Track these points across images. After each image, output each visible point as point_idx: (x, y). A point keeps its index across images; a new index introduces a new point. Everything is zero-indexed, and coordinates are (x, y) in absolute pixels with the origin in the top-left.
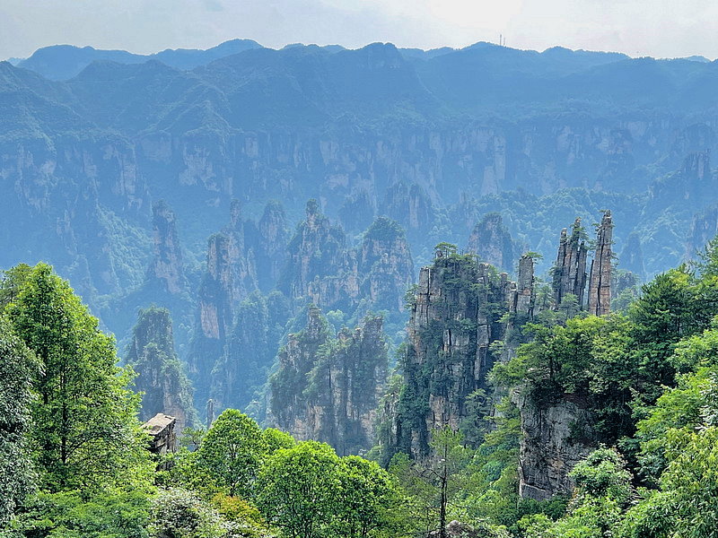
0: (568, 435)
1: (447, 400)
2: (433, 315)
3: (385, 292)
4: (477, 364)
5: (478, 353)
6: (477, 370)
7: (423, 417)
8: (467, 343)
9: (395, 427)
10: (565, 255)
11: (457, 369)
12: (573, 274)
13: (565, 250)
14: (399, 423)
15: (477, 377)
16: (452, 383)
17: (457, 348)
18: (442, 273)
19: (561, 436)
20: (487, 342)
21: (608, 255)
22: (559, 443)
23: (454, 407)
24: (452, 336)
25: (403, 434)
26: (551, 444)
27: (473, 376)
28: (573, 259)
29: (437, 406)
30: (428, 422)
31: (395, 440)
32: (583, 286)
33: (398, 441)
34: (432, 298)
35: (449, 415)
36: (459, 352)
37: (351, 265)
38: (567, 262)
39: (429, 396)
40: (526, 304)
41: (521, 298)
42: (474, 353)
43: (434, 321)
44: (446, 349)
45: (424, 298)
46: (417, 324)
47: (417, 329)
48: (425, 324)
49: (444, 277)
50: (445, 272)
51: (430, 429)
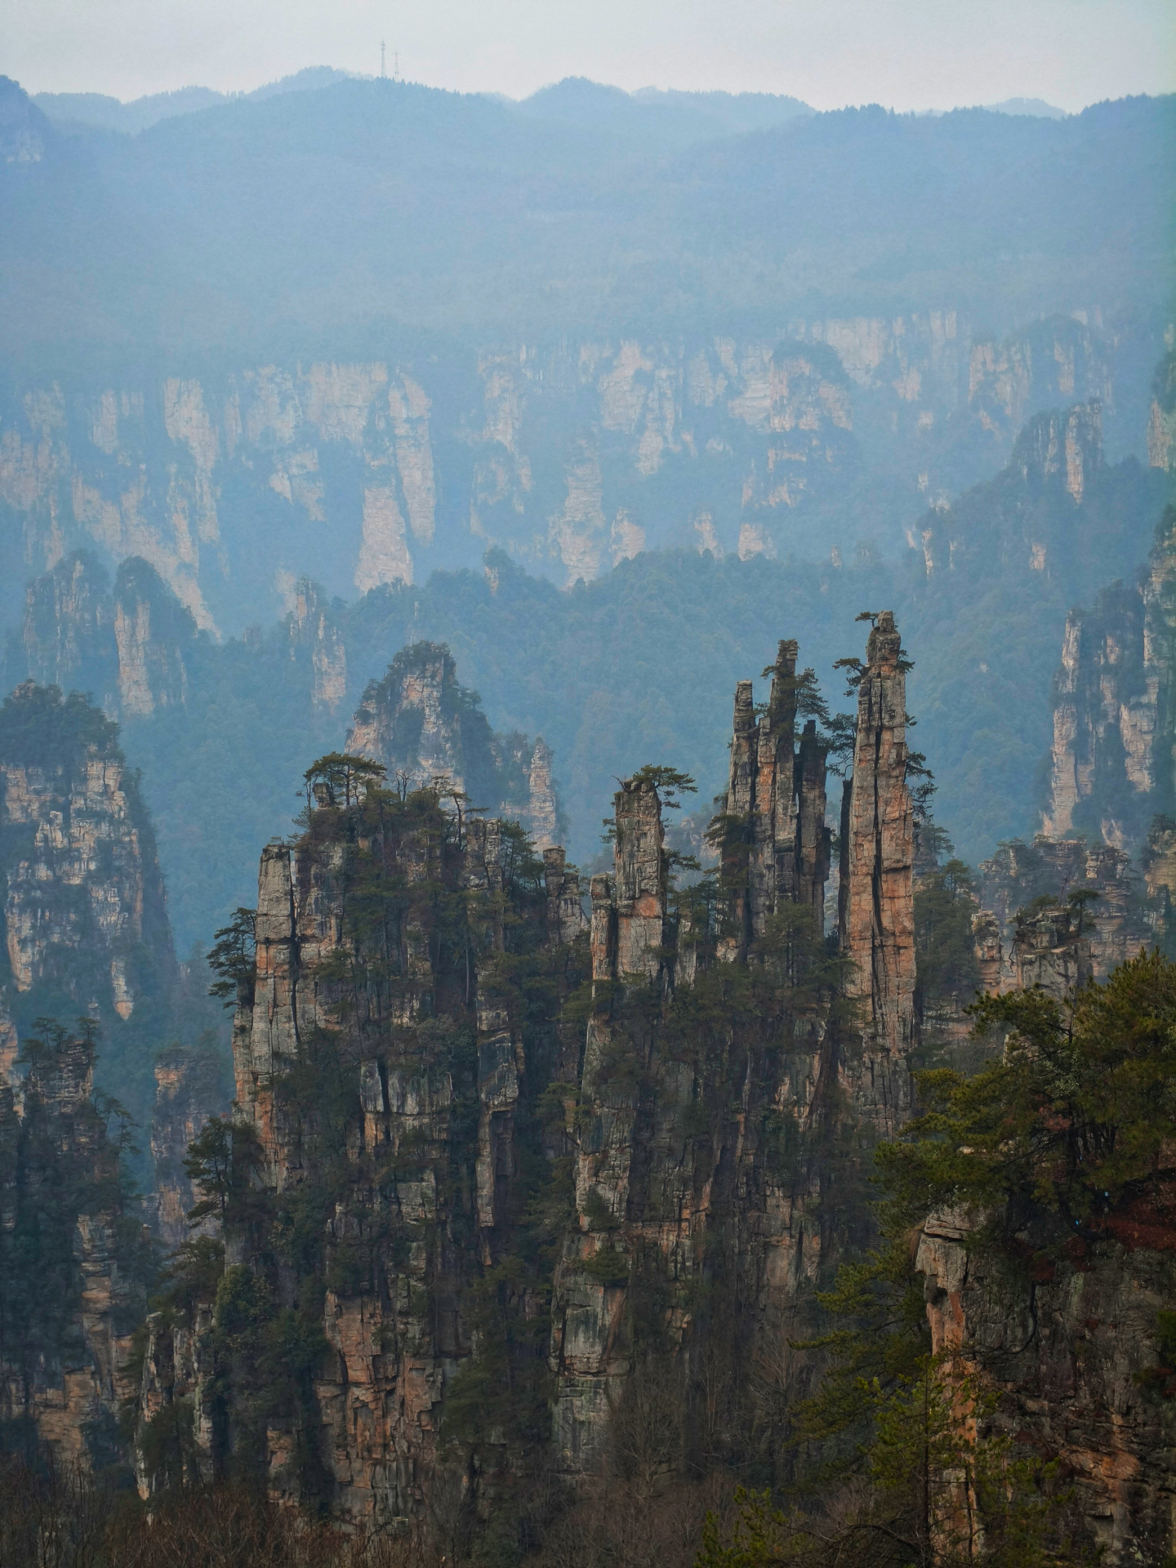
1: (387, 1307)
2: (317, 1013)
4: (485, 1173)
5: (485, 1132)
6: (486, 1191)
7: (307, 1375)
8: (443, 1100)
9: (205, 1424)
10: (755, 771)
12: (785, 835)
13: (754, 754)
14: (218, 1406)
15: (487, 1217)
16: (404, 1244)
17: (410, 1123)
18: (337, 860)
20: (514, 1093)
21: (900, 762)
23: (414, 1331)
24: (394, 1081)
25: (236, 1446)
27: (472, 1215)
29: (353, 1331)
30: (324, 1391)
31: (207, 1471)
32: (820, 874)
33: (221, 1473)
34: (309, 951)
35: (398, 1360)
36: (419, 1137)
38: (762, 795)
39: (323, 1301)
40: (648, 949)
41: (631, 931)
42: (472, 1133)
43: (320, 1035)
44: (372, 1129)
45: (281, 953)
46: (262, 1050)
47: (261, 1067)
48: (290, 1046)
49: (348, 877)
50: (351, 857)
51: (330, 1415)
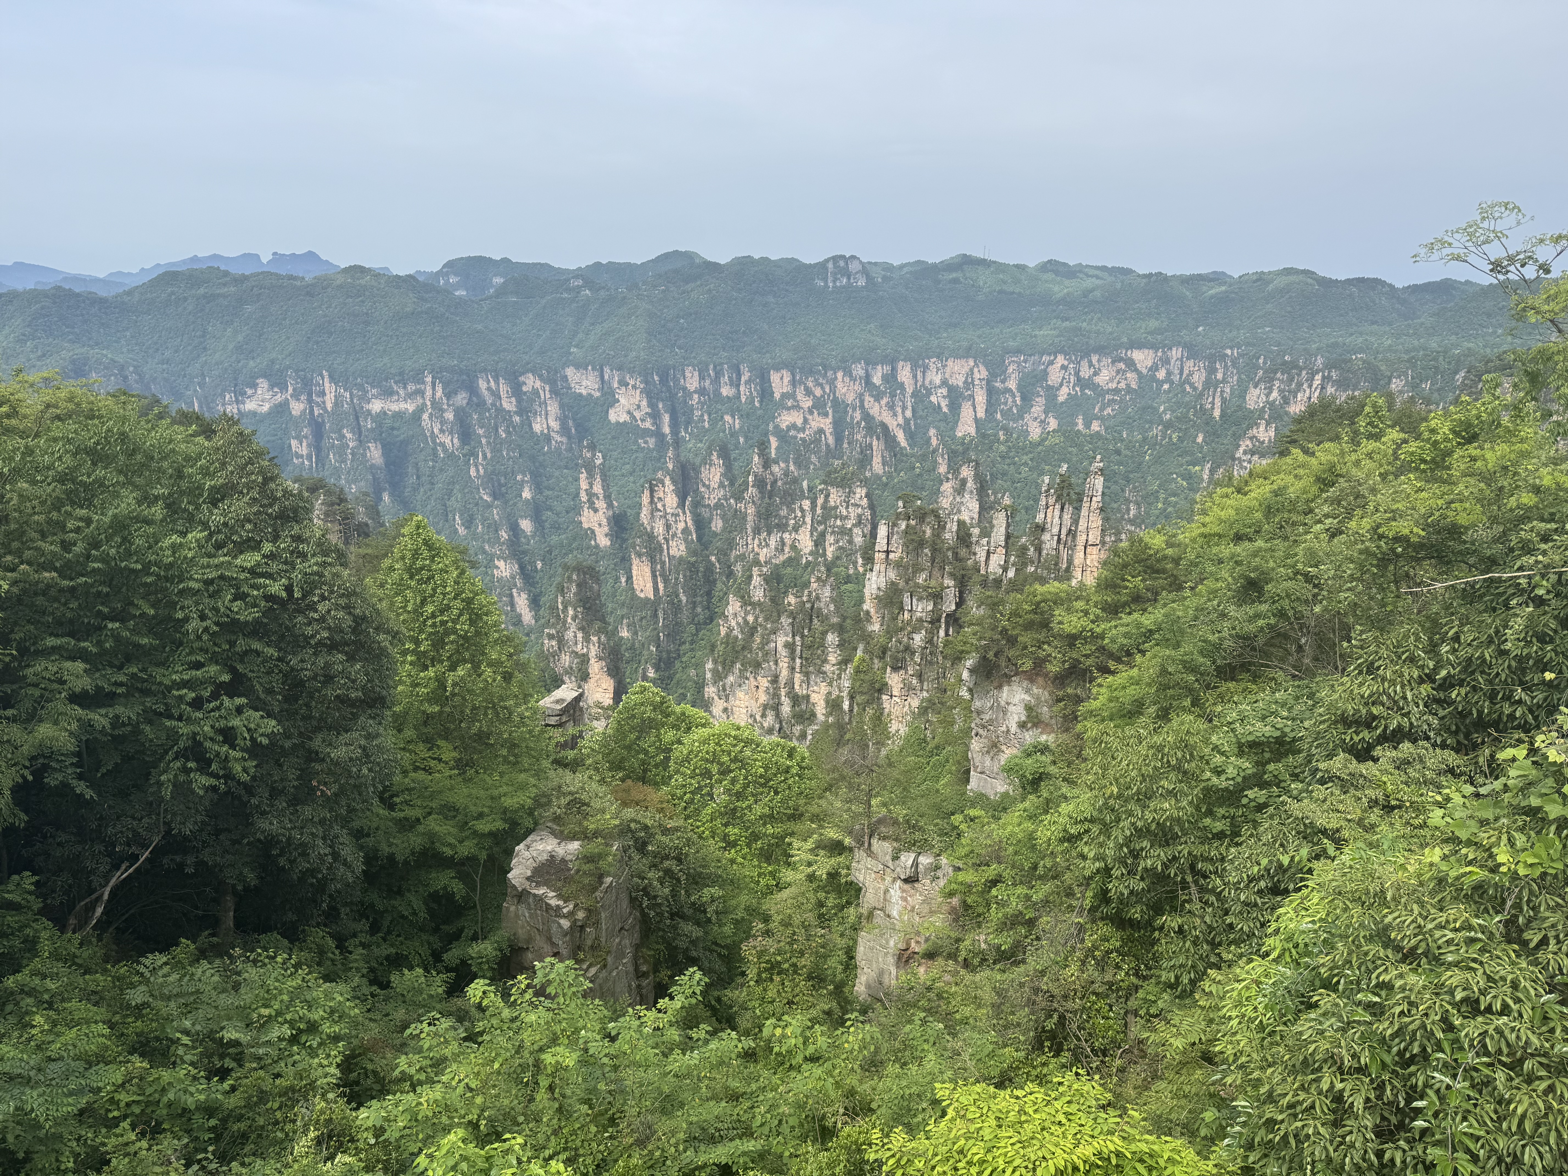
0: (1023, 718)
1: (906, 673)
2: (892, 575)
3: (840, 548)
4: (942, 633)
5: (943, 619)
7: (880, 691)
8: (930, 608)
9: (847, 703)
10: (1047, 507)
11: (918, 639)
12: (1055, 530)
13: (1048, 501)
14: (852, 698)
16: (913, 653)
17: (919, 614)
18: (903, 527)
19: (1016, 719)
20: (953, 607)
21: (1098, 508)
22: (1014, 728)
23: (915, 681)
24: (914, 600)
25: (856, 711)
26: (1004, 728)
28: (1057, 513)
29: (894, 680)
30: (885, 697)
33: (850, 719)
34: (892, 556)
35: (909, 690)
36: (921, 619)
37: (803, 516)
38: (1049, 515)
39: (886, 669)
40: (999, 565)
41: (994, 558)
42: (939, 620)
43: (893, 583)
44: (907, 616)
45: (883, 556)
46: (875, 586)
47: (874, 592)
48: (883, 585)
49: (906, 532)
50: (908, 526)
51: (886, 705)
